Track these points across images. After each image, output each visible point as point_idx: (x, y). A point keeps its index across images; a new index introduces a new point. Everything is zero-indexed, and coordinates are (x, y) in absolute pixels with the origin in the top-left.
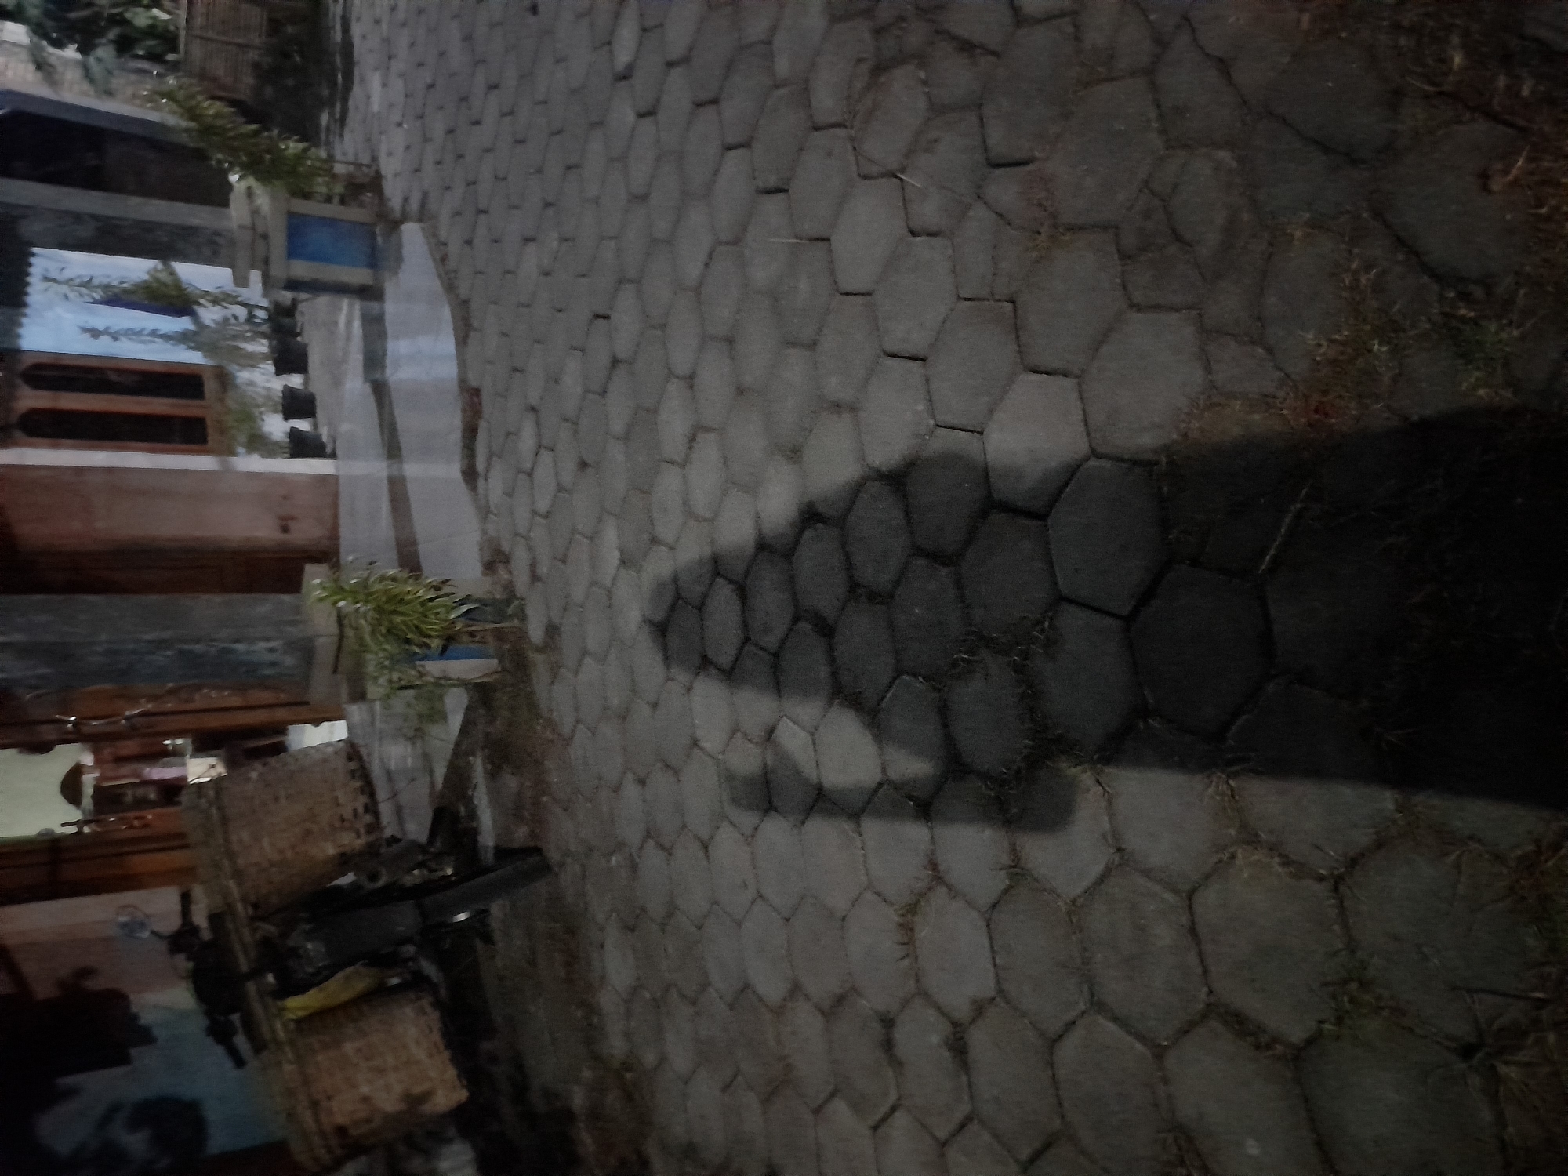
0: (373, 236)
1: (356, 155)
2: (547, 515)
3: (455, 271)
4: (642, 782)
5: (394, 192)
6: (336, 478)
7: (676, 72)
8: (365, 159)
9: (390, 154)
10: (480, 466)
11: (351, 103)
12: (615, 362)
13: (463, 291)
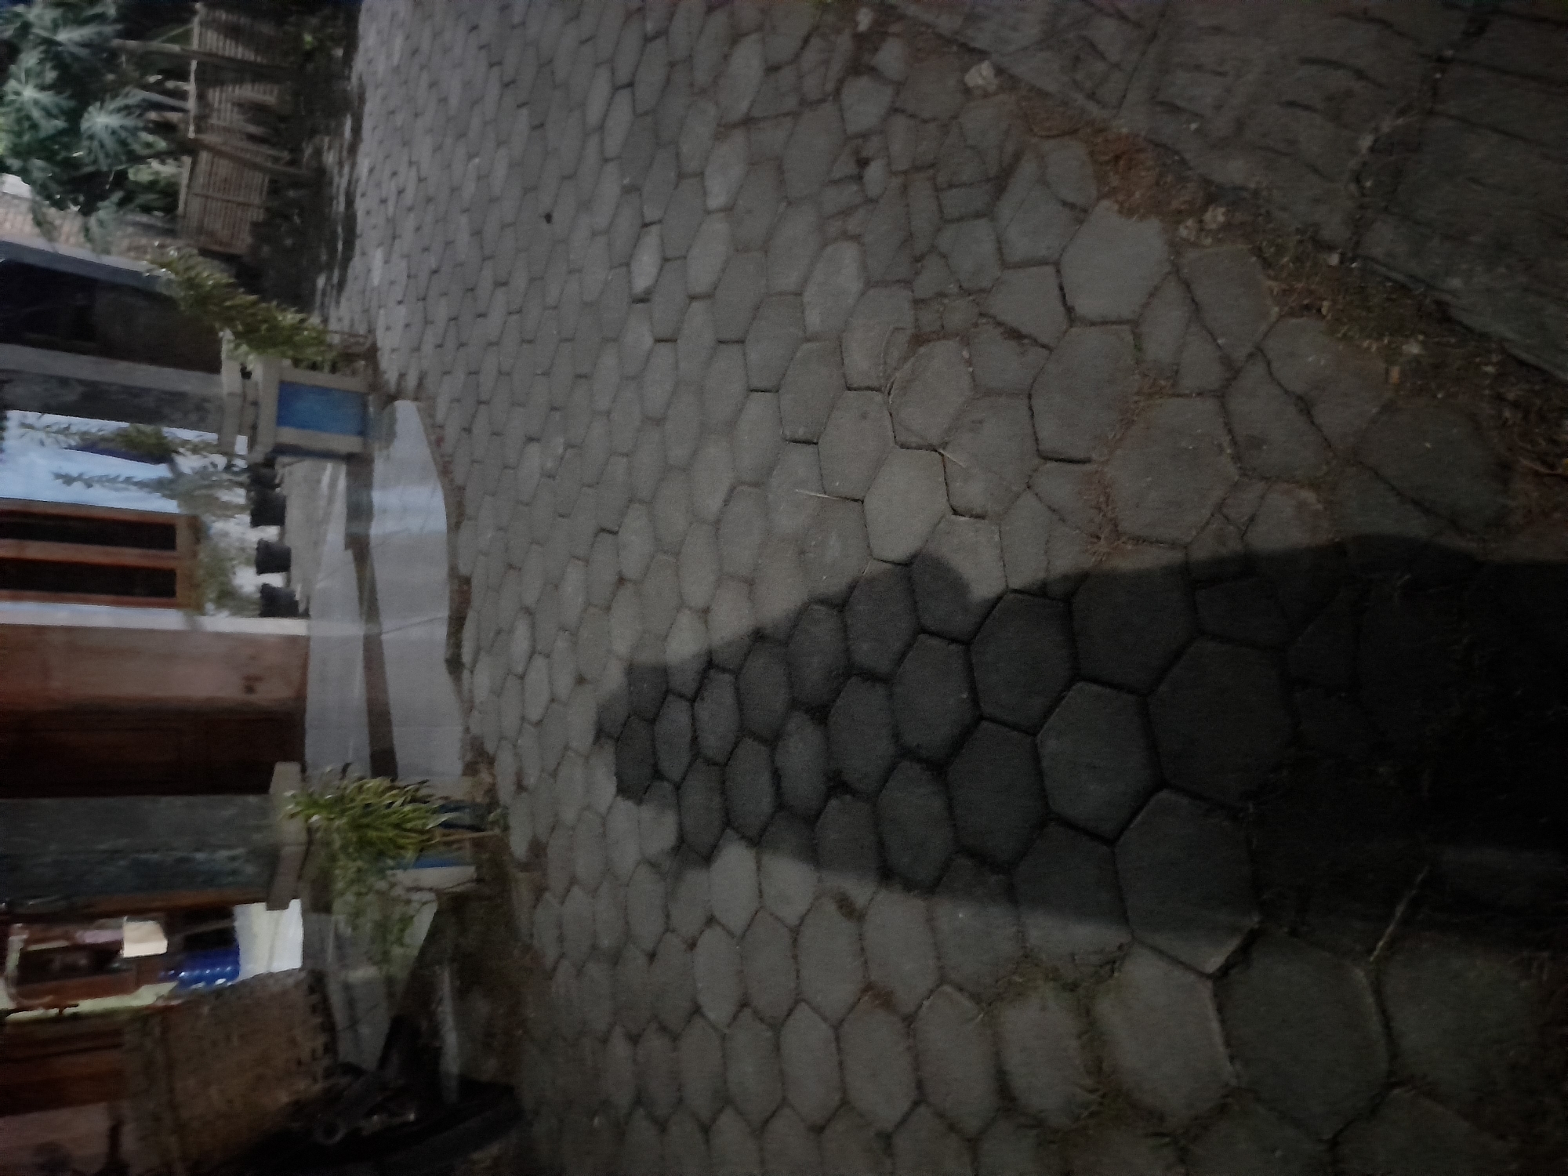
0: (365, 406)
1: (352, 325)
2: (539, 723)
3: (451, 456)
4: (634, 1039)
5: (390, 366)
6: (307, 639)
7: (696, 305)
8: (362, 329)
9: (388, 328)
10: (466, 658)
11: (350, 271)
12: (621, 580)
13: (459, 478)
